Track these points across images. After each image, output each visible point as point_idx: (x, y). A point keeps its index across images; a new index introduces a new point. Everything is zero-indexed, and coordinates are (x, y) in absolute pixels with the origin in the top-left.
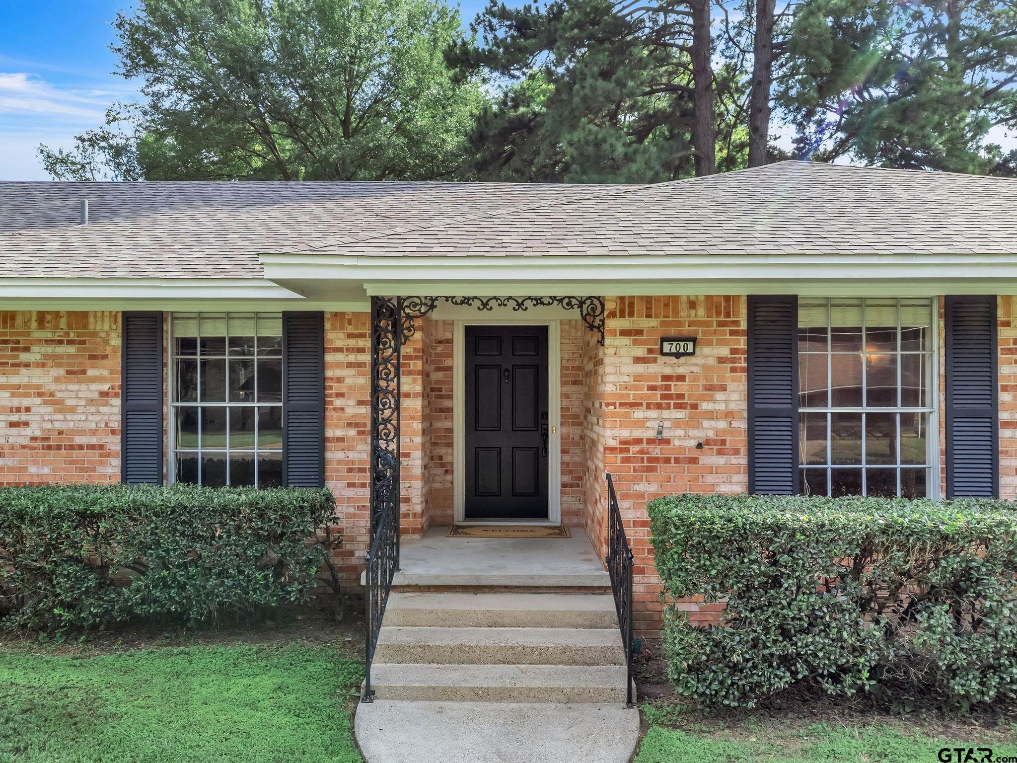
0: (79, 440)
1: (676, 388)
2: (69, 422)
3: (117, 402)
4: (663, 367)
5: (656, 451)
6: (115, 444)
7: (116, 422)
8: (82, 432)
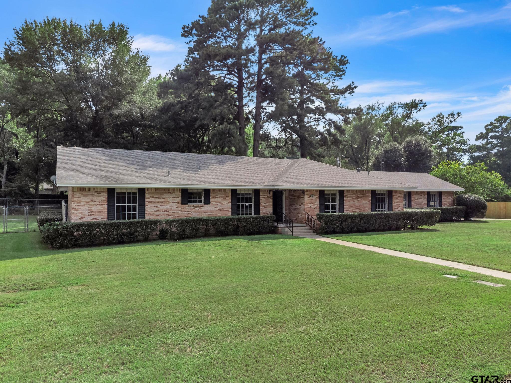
0: (225, 210)
1: (312, 201)
2: (224, 207)
3: (231, 203)
4: (311, 198)
5: (310, 209)
6: (230, 210)
7: (230, 207)
8: (225, 208)
